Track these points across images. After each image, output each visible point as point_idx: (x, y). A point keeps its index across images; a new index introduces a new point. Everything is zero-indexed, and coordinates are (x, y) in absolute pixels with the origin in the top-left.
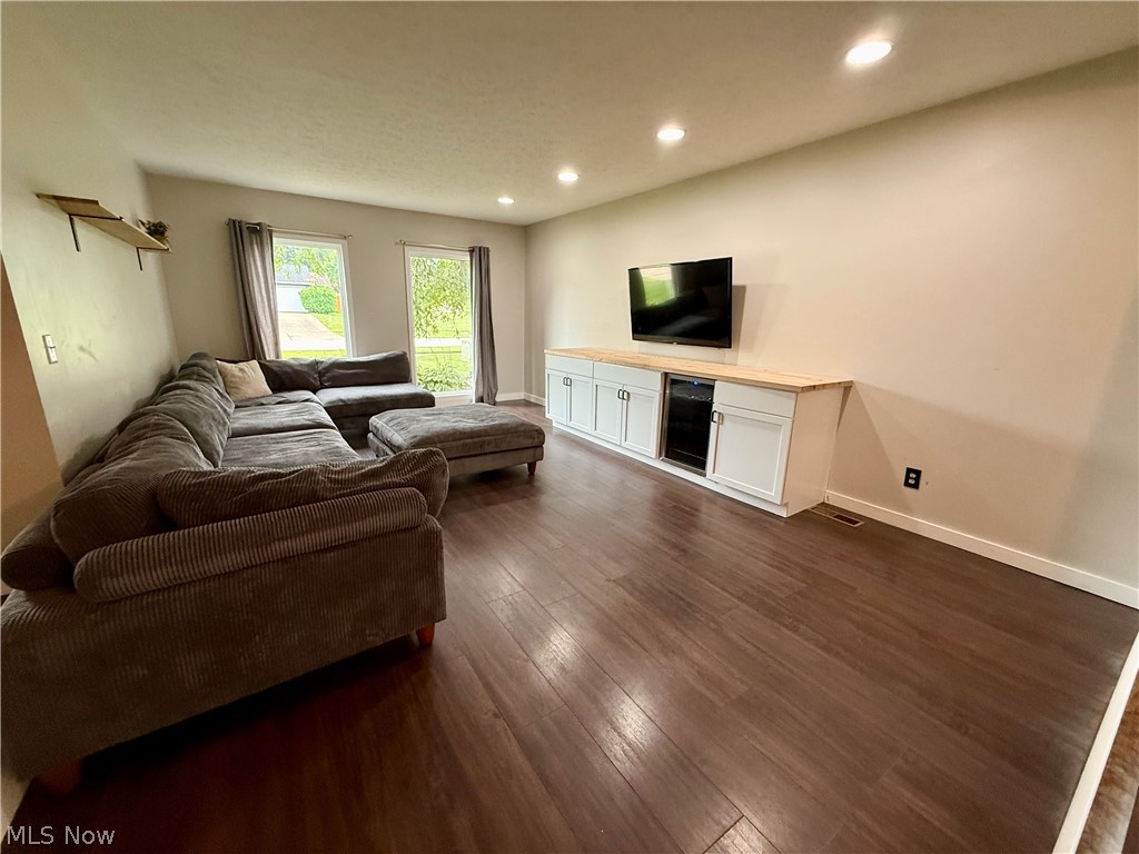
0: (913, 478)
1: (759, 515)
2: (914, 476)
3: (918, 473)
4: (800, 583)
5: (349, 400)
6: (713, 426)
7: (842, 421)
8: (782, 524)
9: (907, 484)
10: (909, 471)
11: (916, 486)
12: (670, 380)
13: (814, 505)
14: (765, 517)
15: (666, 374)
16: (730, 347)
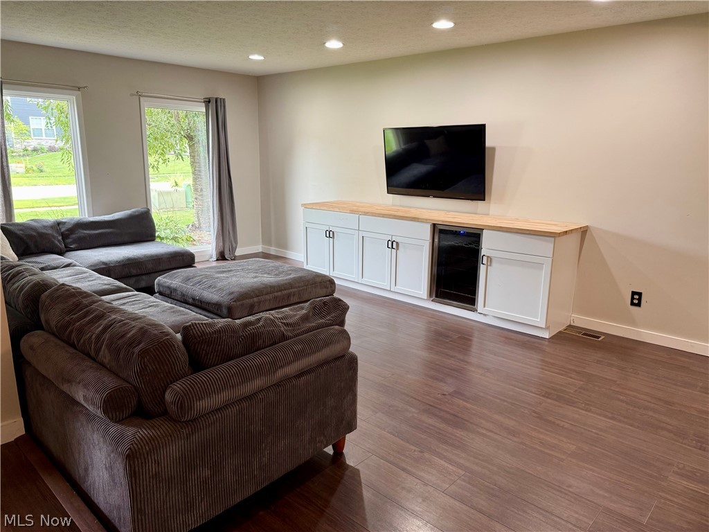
0: (636, 299)
1: (528, 338)
2: (636, 297)
3: (640, 294)
4: (579, 382)
5: (111, 262)
6: (482, 269)
7: (581, 258)
8: (546, 343)
9: (632, 304)
10: (634, 293)
11: (639, 305)
12: (439, 231)
13: (564, 327)
14: (533, 340)
15: (434, 225)
16: (484, 200)
